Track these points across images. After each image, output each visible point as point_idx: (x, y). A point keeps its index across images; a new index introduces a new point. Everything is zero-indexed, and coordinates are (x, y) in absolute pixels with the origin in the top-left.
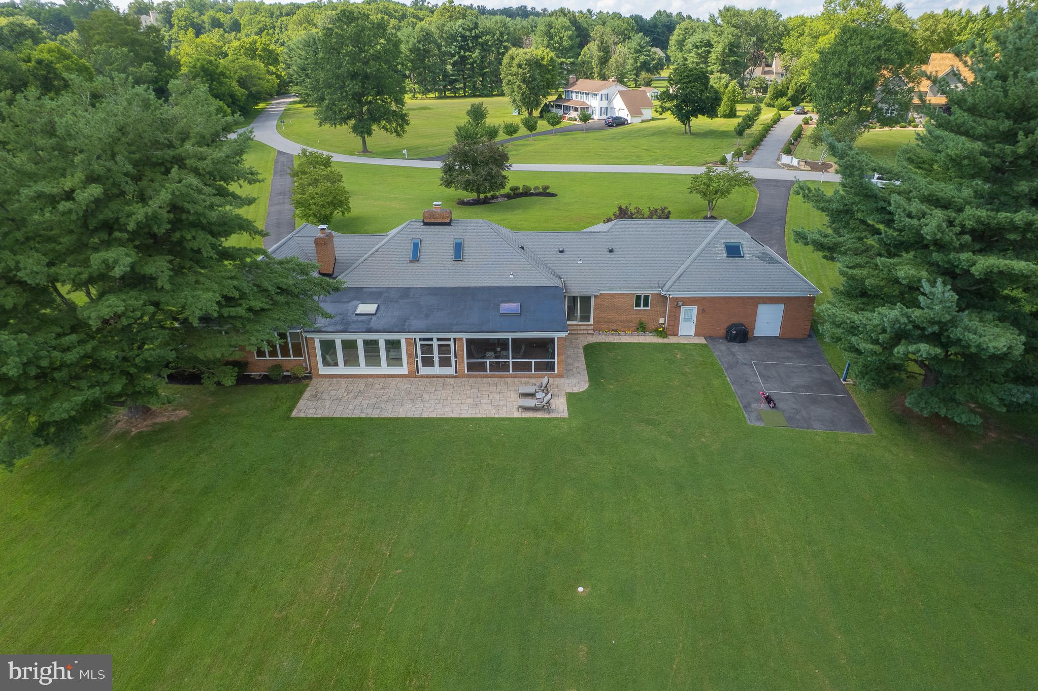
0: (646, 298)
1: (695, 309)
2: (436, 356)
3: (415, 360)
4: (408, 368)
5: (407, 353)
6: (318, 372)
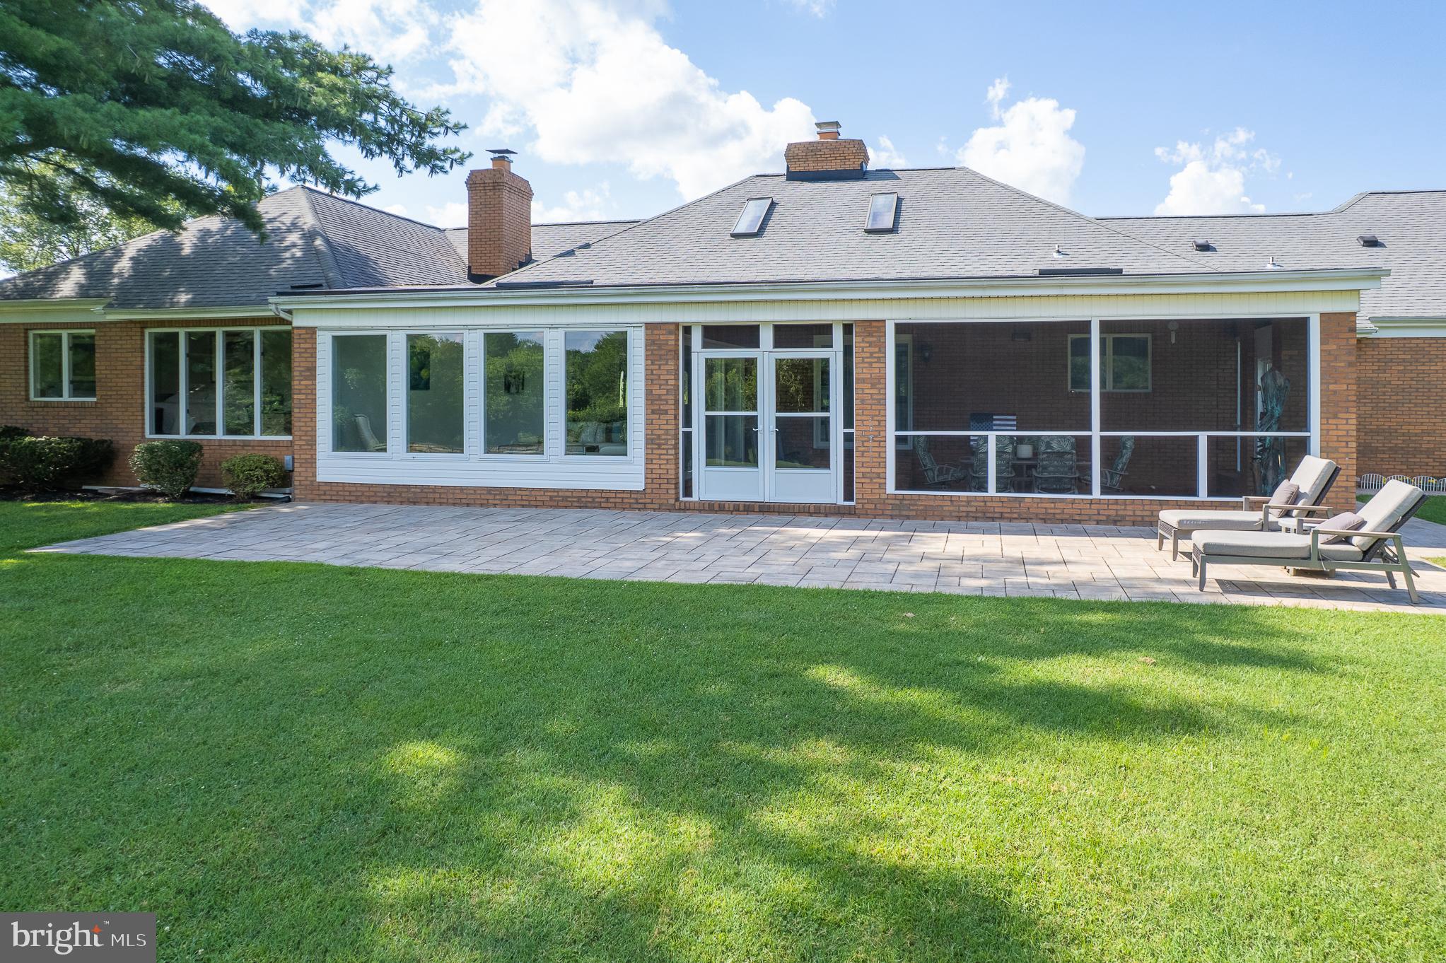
2: (766, 414)
3: (681, 429)
4: (648, 461)
5: (648, 393)
6: (314, 475)
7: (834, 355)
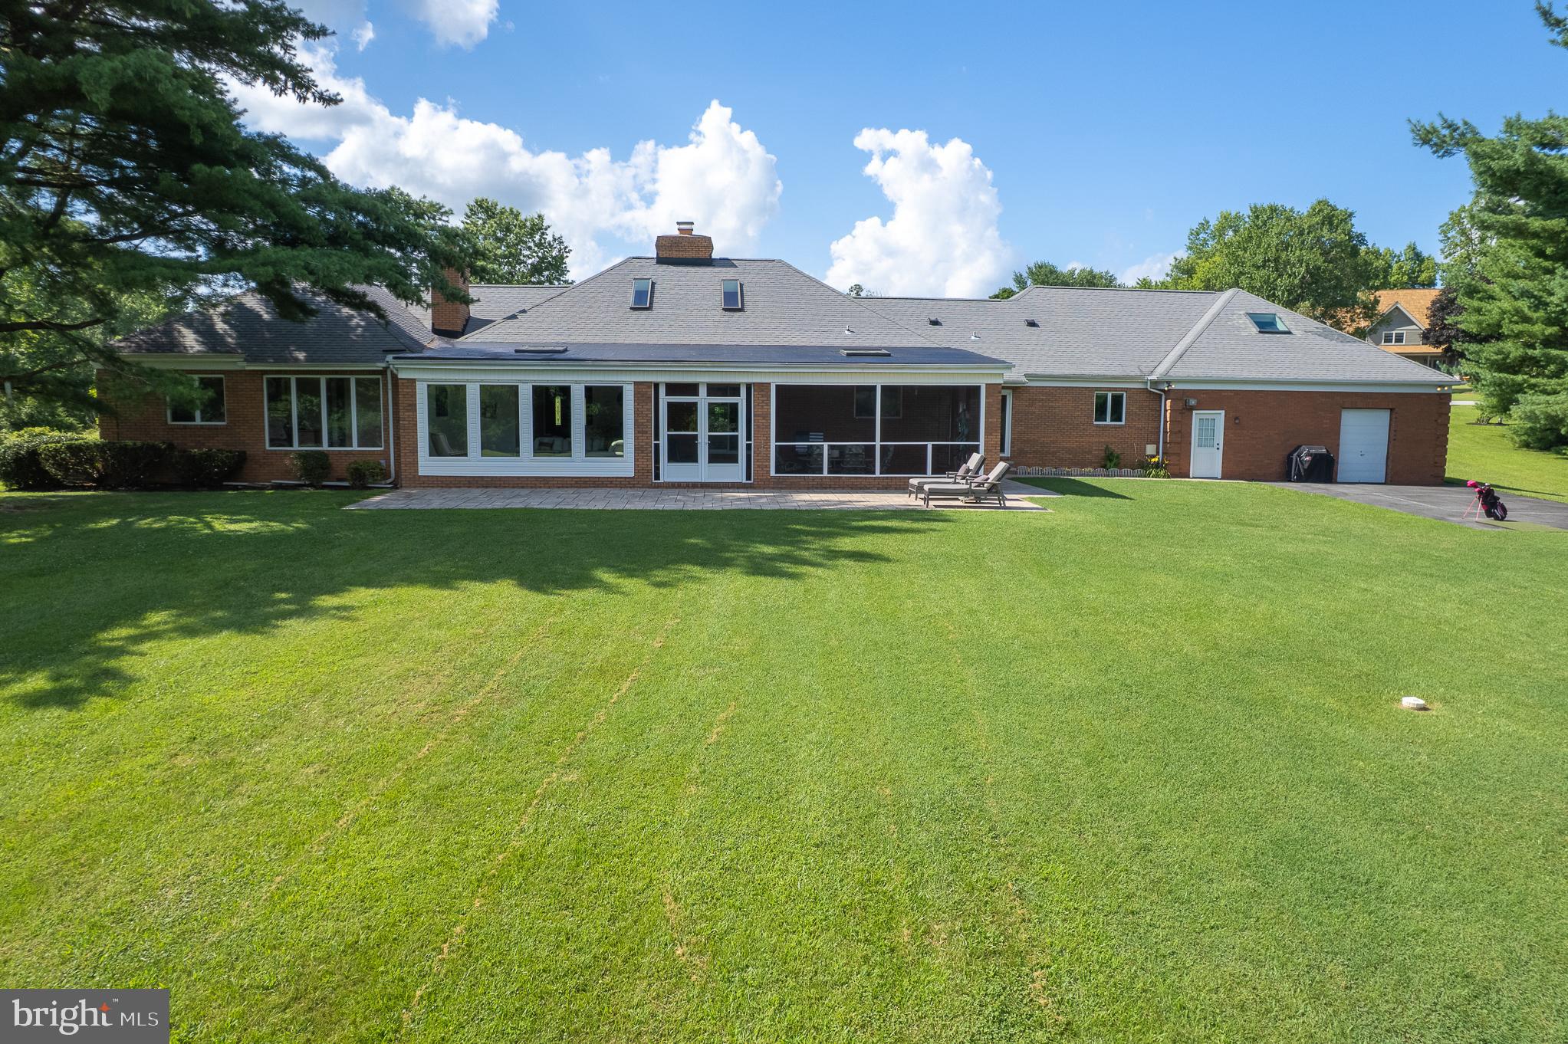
0: (1117, 401)
1: (1219, 416)
2: (703, 433)
3: (653, 442)
4: (636, 460)
5: (636, 421)
6: (417, 471)
7: (741, 401)
